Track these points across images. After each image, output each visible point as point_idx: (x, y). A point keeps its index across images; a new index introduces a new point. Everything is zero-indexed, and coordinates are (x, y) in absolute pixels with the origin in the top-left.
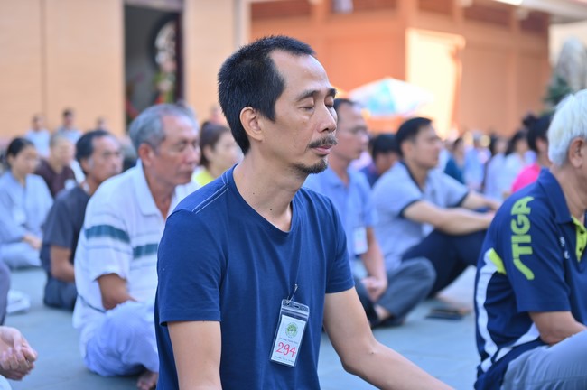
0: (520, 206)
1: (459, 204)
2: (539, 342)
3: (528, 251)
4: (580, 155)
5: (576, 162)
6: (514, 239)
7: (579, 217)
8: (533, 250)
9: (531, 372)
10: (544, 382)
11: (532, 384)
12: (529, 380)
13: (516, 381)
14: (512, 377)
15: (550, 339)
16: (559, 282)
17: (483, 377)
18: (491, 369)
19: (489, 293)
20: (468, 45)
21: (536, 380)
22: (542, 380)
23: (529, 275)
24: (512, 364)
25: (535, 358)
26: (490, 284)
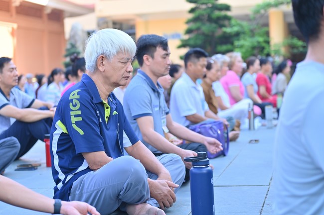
0: (74, 95)
1: (29, 106)
2: (89, 169)
3: (80, 119)
4: (103, 65)
5: (101, 69)
6: (72, 113)
7: (105, 100)
8: (82, 119)
9: (86, 186)
10: (94, 191)
11: (87, 193)
12: (85, 191)
13: (78, 192)
14: (75, 191)
15: (94, 167)
16: (98, 135)
17: (58, 192)
18: (63, 187)
19: (59, 145)
20: (19, 27)
21: (89, 190)
22: (92, 189)
23: (81, 133)
24: (75, 183)
25: (87, 178)
26: (59, 140)
